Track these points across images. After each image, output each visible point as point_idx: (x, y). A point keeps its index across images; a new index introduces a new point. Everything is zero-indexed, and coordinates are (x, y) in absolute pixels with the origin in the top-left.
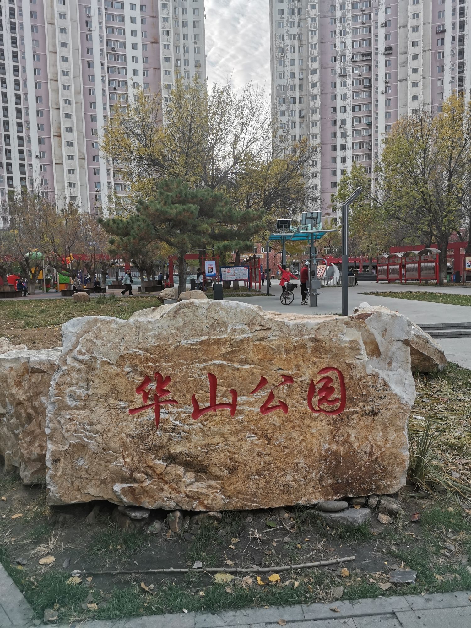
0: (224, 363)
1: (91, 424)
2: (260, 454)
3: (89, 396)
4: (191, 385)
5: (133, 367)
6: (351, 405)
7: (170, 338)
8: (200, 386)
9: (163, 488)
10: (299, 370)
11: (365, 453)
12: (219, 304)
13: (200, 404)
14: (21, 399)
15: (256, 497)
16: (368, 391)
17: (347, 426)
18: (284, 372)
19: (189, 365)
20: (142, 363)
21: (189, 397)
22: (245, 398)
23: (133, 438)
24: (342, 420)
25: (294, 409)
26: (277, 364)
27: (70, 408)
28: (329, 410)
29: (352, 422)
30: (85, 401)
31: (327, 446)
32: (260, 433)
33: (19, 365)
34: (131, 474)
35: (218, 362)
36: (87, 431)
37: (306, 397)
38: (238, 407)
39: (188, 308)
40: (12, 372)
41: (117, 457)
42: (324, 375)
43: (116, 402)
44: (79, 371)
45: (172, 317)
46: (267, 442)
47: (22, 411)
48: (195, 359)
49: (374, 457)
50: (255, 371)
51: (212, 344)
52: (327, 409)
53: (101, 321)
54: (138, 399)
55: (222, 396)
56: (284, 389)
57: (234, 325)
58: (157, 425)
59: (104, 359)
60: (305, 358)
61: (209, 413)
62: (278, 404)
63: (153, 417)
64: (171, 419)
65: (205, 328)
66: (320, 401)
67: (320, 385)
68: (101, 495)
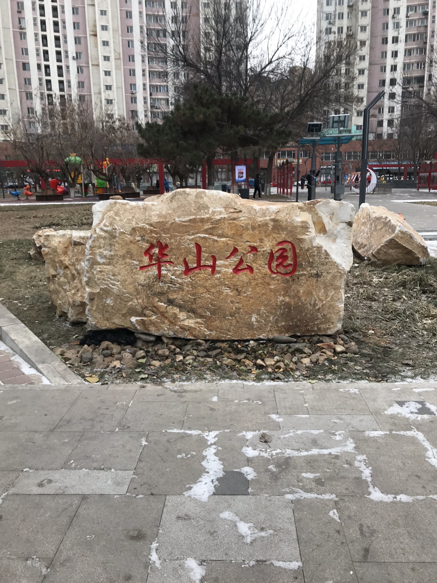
0: (207, 236)
1: (114, 275)
2: (232, 302)
3: (112, 256)
4: (183, 251)
5: (142, 237)
6: (300, 269)
7: (168, 216)
8: (189, 252)
9: (164, 322)
10: (262, 242)
11: (310, 304)
12: (204, 192)
13: (190, 265)
14: (67, 264)
15: (230, 331)
16: (314, 259)
17: (298, 284)
18: (251, 244)
19: (181, 236)
20: (148, 234)
21: (181, 259)
22: (222, 262)
23: (143, 286)
24: (293, 280)
25: (257, 271)
26: (246, 238)
27: (99, 264)
28: (284, 273)
29: (301, 282)
30: (109, 259)
31: (281, 298)
32: (232, 287)
33: (65, 239)
34: (142, 311)
35: (202, 235)
36: (112, 280)
37: (267, 262)
38: (217, 268)
39: (182, 195)
40: (60, 245)
41: (132, 299)
42: (280, 247)
43: (131, 261)
44: (105, 238)
45: (169, 202)
46: (237, 294)
47: (69, 272)
48: (186, 232)
49: (317, 307)
50: (229, 242)
51: (198, 222)
52: (282, 272)
53: (119, 203)
54: (146, 260)
55: (205, 260)
56: (250, 256)
57: (214, 208)
58: (160, 278)
59: (122, 230)
60: (267, 234)
61: (196, 272)
62: (246, 267)
63: (157, 272)
64: (169, 274)
65: (193, 210)
66: (277, 266)
67: (277, 254)
68: (122, 324)
